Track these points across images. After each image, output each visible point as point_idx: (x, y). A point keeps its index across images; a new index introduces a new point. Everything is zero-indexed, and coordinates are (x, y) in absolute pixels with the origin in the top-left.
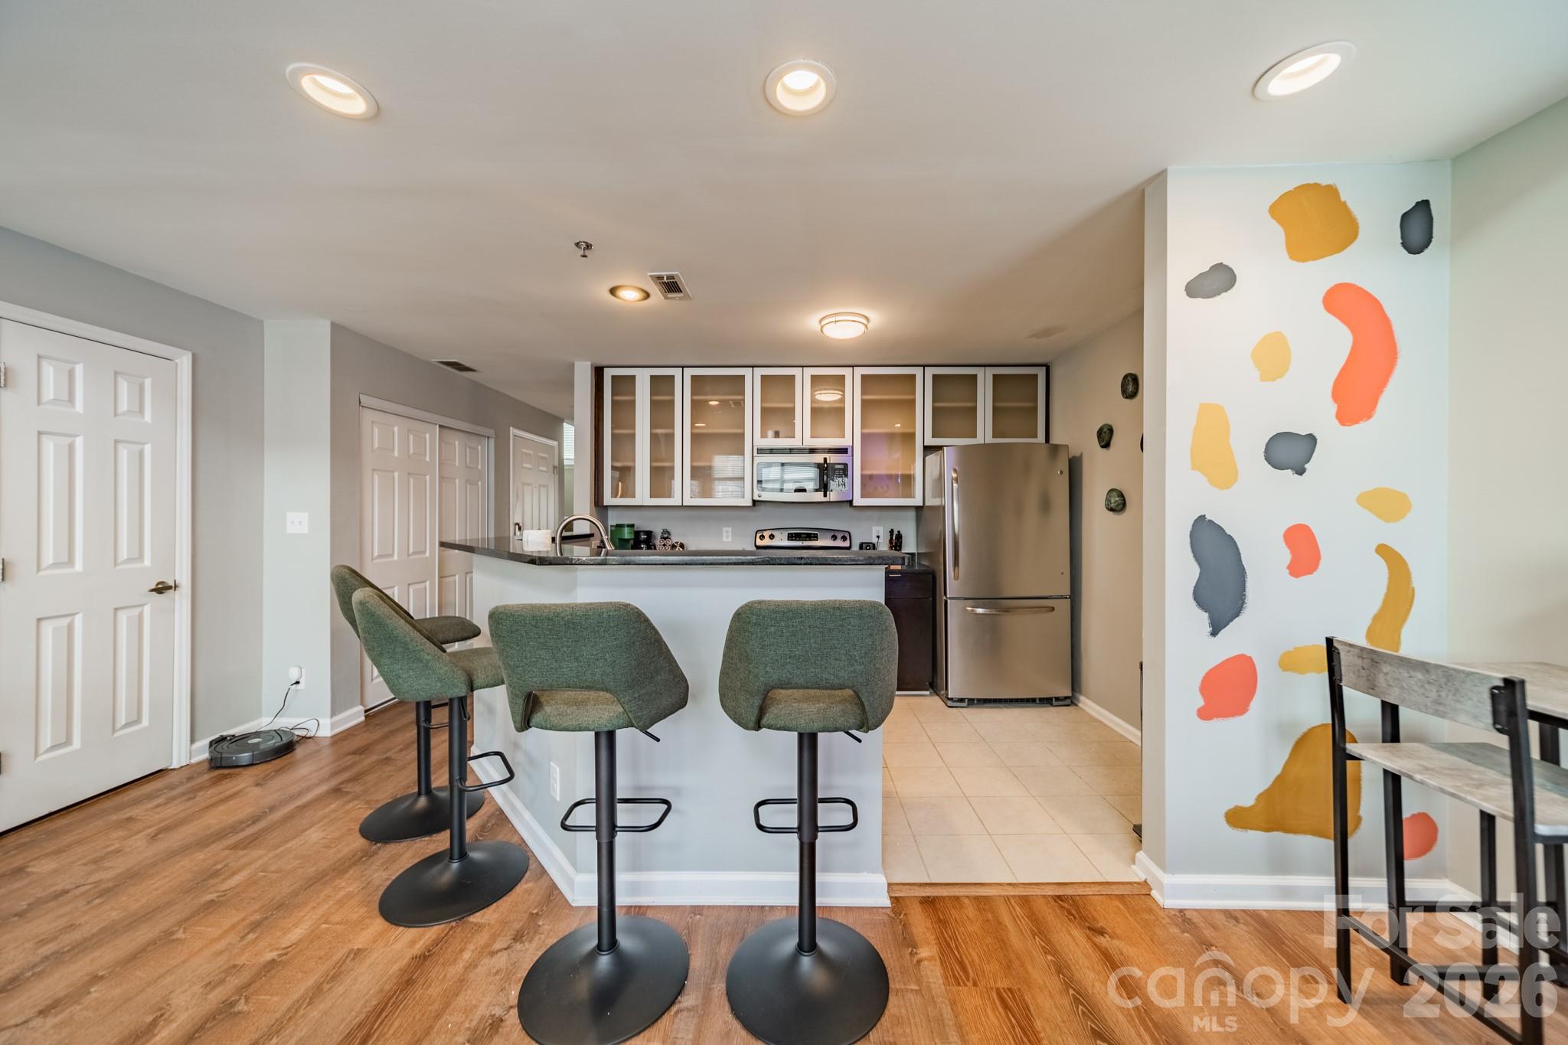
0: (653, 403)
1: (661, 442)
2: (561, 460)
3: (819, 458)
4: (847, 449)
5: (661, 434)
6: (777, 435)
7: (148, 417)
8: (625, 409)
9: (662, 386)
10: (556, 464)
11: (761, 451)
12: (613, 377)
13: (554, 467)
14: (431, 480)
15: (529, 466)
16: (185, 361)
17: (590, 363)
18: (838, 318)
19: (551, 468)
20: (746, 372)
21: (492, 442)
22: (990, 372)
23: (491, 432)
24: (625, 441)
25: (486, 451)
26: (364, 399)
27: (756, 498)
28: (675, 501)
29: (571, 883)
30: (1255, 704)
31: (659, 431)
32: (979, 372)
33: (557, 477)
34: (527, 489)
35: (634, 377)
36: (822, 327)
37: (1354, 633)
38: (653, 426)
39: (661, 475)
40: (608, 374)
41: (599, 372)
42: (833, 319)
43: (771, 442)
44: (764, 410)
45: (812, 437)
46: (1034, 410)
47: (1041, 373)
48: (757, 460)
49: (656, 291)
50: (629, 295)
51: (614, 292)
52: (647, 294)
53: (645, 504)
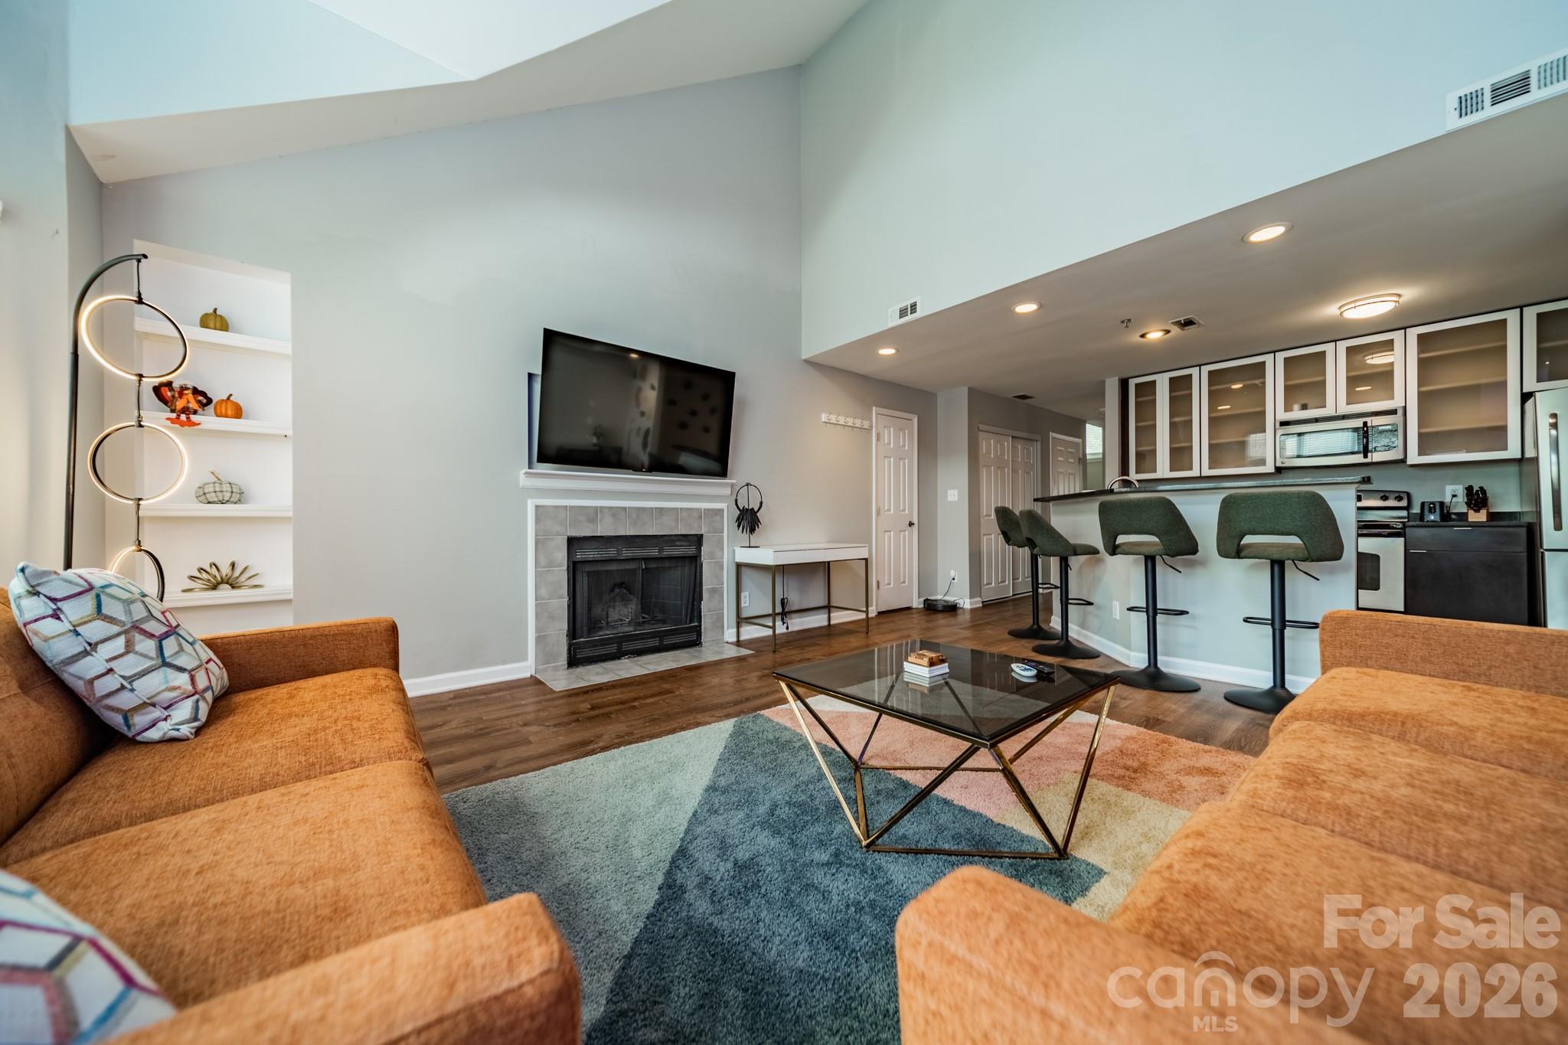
0: (1172, 399)
1: (1180, 428)
2: (1085, 455)
3: (1358, 423)
4: (1396, 410)
5: (1180, 422)
6: (1304, 407)
7: (906, 448)
8: (1147, 407)
10: (1081, 456)
11: (1284, 424)
12: (1137, 385)
13: (1080, 459)
14: (1008, 471)
15: (1061, 459)
16: (915, 420)
17: (1117, 378)
18: (1357, 304)
19: (1077, 459)
20: (1267, 358)
21: (1039, 444)
23: (1038, 437)
24: (1147, 431)
25: (1036, 449)
26: (981, 427)
27: (1279, 464)
28: (1195, 473)
29: (1128, 657)
31: (1177, 419)
33: (1081, 467)
34: (1061, 476)
35: (1154, 382)
36: (1341, 313)
38: (1172, 415)
39: (1180, 455)
40: (1132, 383)
41: (1124, 384)
42: (1353, 305)
43: (1297, 414)
44: (1287, 388)
45: (1347, 404)
48: (1280, 432)
49: (1176, 331)
50: (1155, 335)
51: (1143, 336)
52: (1168, 332)
53: (1165, 477)
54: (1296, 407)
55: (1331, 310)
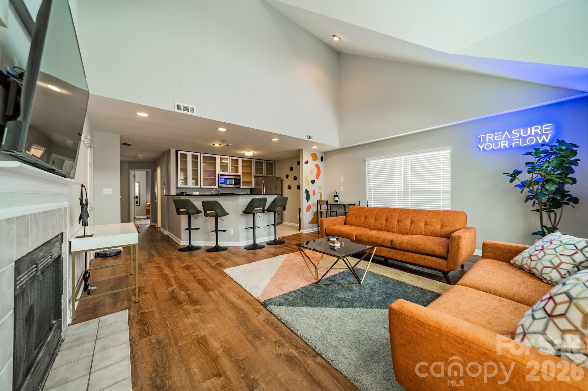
0: (192, 160)
1: (195, 172)
4: (239, 176)
5: (194, 169)
9: (195, 157)
11: (220, 175)
12: (181, 153)
17: (174, 149)
18: (247, 152)
20: (216, 156)
22: (265, 161)
28: (199, 186)
30: (311, 210)
32: (264, 161)
35: (187, 154)
37: (319, 199)
38: (192, 167)
40: (179, 152)
41: (177, 152)
43: (222, 173)
45: (231, 172)
46: (273, 169)
47: (274, 162)
49: (223, 145)
50: (217, 145)
51: (214, 145)
52: (221, 145)
53: (190, 187)
54: (221, 171)
55: (243, 152)
